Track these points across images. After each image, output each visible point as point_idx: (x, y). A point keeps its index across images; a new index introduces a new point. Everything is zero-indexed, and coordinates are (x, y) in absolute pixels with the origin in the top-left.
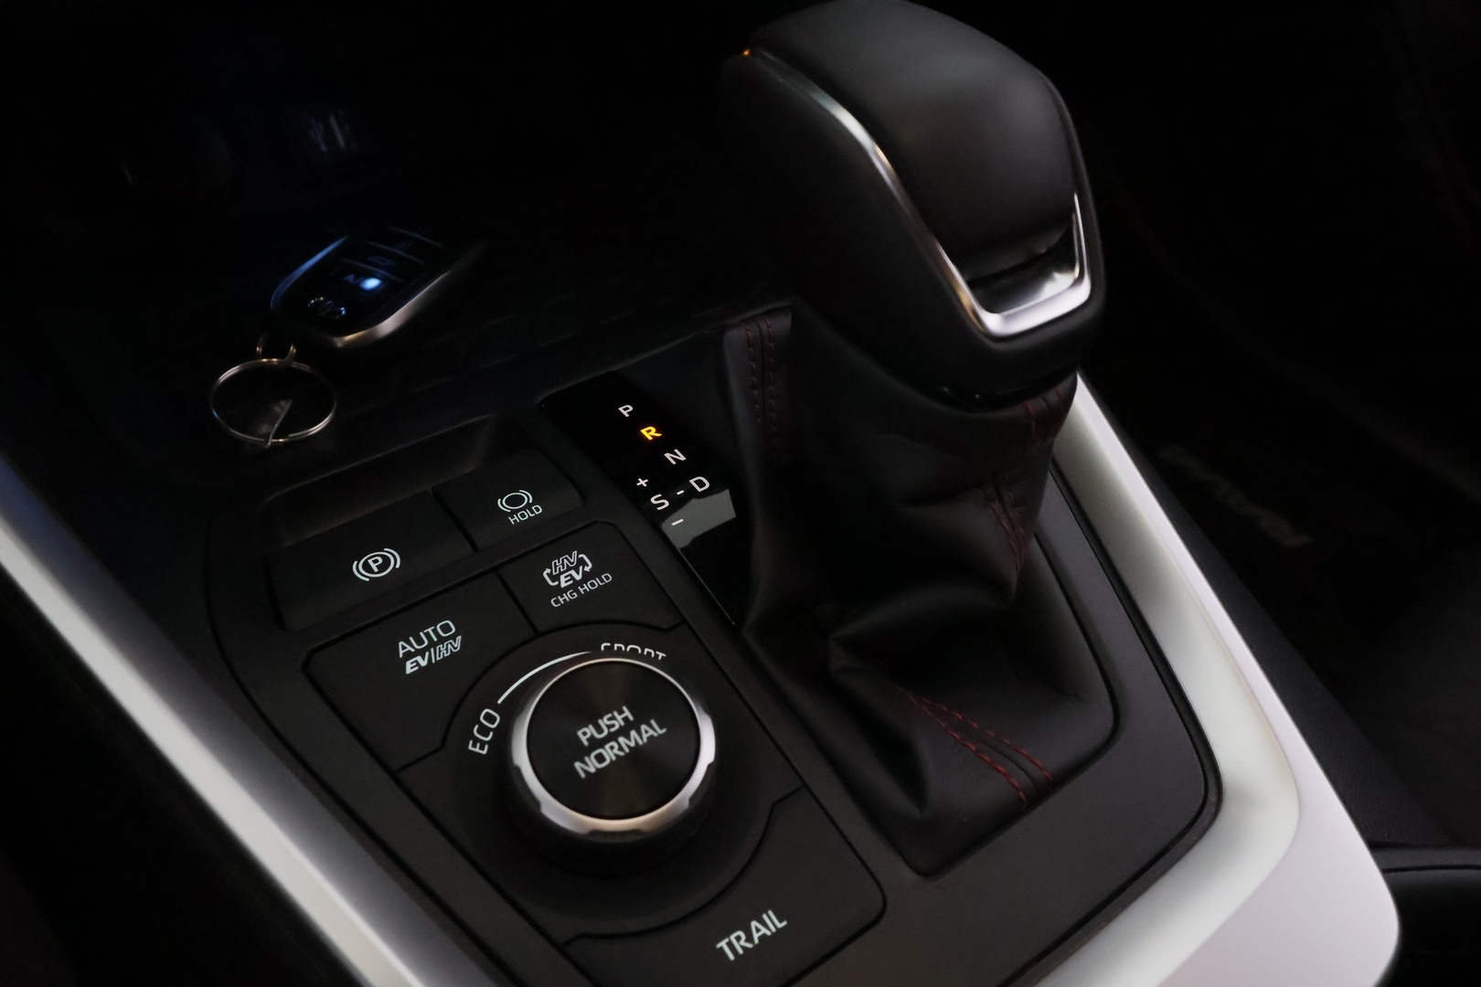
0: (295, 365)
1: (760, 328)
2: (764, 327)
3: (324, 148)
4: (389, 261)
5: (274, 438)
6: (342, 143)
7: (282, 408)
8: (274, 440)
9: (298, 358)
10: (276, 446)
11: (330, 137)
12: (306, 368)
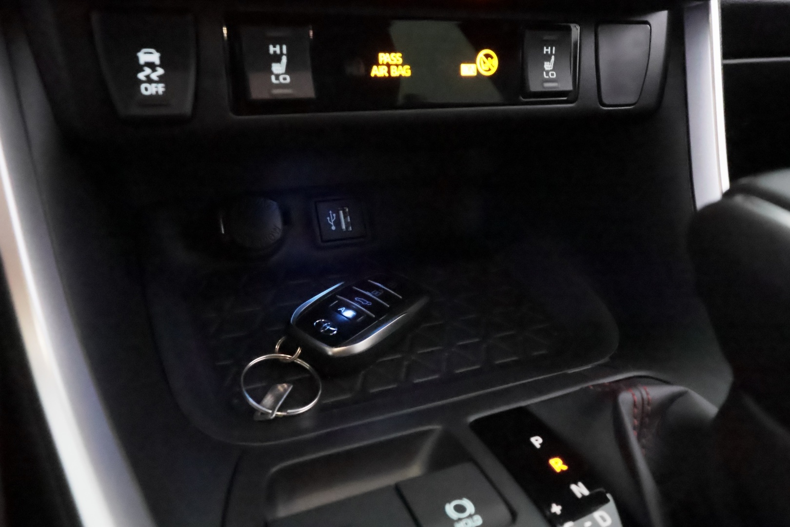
0: (299, 361)
1: (641, 393)
2: (644, 393)
3: (333, 228)
4: (368, 302)
5: (278, 411)
6: (344, 227)
7: (284, 389)
8: (279, 413)
9: (300, 357)
10: (277, 417)
11: (338, 223)
12: (306, 365)
